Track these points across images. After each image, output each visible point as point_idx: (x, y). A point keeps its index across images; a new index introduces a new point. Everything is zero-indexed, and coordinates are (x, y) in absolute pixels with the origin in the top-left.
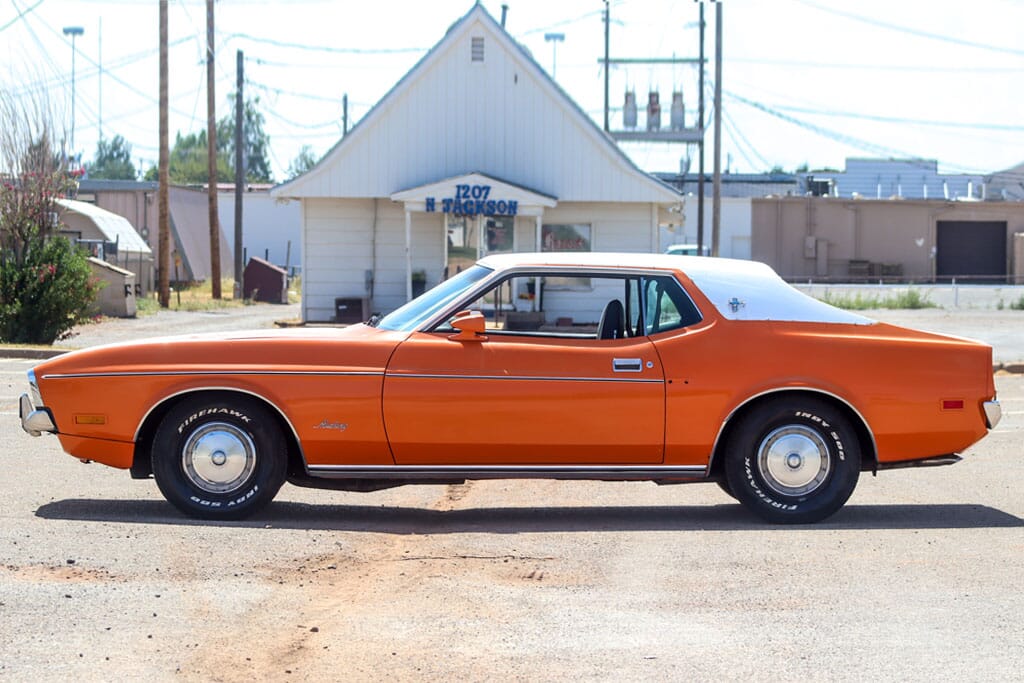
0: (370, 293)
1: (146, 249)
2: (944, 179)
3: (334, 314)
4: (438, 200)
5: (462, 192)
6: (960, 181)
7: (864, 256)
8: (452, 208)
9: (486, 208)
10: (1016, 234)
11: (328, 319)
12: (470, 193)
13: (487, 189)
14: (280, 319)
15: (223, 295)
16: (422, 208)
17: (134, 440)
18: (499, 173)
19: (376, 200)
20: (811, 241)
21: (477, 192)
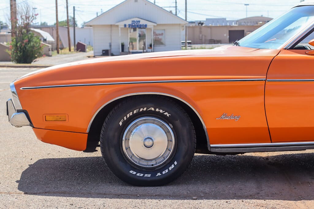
0: (110, 48)
1: (53, 40)
2: (228, 21)
3: (102, 54)
4: (127, 24)
5: (133, 22)
6: (231, 22)
7: (213, 38)
8: (131, 26)
9: (139, 26)
10: (247, 33)
11: (100, 55)
12: (135, 23)
13: (139, 21)
14: (88, 55)
15: (71, 51)
16: (123, 27)
17: (88, 131)
18: (142, 18)
19: (111, 25)
20: (201, 35)
21: (137, 22)
